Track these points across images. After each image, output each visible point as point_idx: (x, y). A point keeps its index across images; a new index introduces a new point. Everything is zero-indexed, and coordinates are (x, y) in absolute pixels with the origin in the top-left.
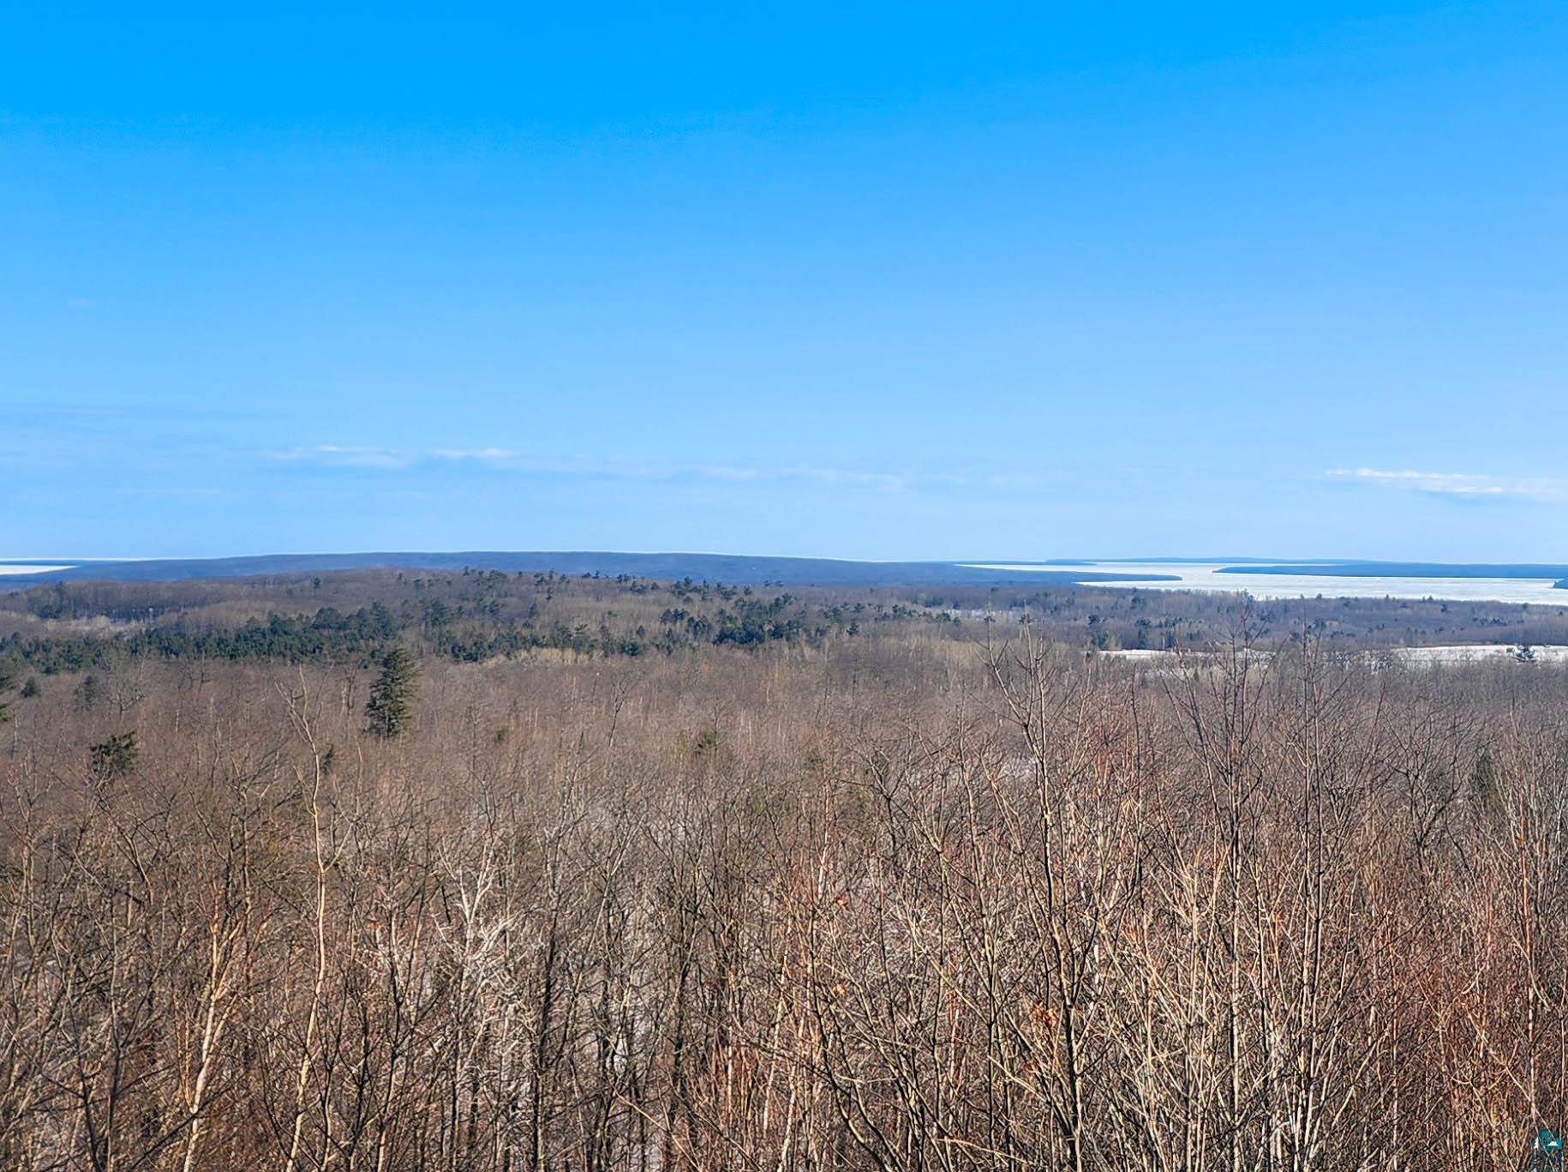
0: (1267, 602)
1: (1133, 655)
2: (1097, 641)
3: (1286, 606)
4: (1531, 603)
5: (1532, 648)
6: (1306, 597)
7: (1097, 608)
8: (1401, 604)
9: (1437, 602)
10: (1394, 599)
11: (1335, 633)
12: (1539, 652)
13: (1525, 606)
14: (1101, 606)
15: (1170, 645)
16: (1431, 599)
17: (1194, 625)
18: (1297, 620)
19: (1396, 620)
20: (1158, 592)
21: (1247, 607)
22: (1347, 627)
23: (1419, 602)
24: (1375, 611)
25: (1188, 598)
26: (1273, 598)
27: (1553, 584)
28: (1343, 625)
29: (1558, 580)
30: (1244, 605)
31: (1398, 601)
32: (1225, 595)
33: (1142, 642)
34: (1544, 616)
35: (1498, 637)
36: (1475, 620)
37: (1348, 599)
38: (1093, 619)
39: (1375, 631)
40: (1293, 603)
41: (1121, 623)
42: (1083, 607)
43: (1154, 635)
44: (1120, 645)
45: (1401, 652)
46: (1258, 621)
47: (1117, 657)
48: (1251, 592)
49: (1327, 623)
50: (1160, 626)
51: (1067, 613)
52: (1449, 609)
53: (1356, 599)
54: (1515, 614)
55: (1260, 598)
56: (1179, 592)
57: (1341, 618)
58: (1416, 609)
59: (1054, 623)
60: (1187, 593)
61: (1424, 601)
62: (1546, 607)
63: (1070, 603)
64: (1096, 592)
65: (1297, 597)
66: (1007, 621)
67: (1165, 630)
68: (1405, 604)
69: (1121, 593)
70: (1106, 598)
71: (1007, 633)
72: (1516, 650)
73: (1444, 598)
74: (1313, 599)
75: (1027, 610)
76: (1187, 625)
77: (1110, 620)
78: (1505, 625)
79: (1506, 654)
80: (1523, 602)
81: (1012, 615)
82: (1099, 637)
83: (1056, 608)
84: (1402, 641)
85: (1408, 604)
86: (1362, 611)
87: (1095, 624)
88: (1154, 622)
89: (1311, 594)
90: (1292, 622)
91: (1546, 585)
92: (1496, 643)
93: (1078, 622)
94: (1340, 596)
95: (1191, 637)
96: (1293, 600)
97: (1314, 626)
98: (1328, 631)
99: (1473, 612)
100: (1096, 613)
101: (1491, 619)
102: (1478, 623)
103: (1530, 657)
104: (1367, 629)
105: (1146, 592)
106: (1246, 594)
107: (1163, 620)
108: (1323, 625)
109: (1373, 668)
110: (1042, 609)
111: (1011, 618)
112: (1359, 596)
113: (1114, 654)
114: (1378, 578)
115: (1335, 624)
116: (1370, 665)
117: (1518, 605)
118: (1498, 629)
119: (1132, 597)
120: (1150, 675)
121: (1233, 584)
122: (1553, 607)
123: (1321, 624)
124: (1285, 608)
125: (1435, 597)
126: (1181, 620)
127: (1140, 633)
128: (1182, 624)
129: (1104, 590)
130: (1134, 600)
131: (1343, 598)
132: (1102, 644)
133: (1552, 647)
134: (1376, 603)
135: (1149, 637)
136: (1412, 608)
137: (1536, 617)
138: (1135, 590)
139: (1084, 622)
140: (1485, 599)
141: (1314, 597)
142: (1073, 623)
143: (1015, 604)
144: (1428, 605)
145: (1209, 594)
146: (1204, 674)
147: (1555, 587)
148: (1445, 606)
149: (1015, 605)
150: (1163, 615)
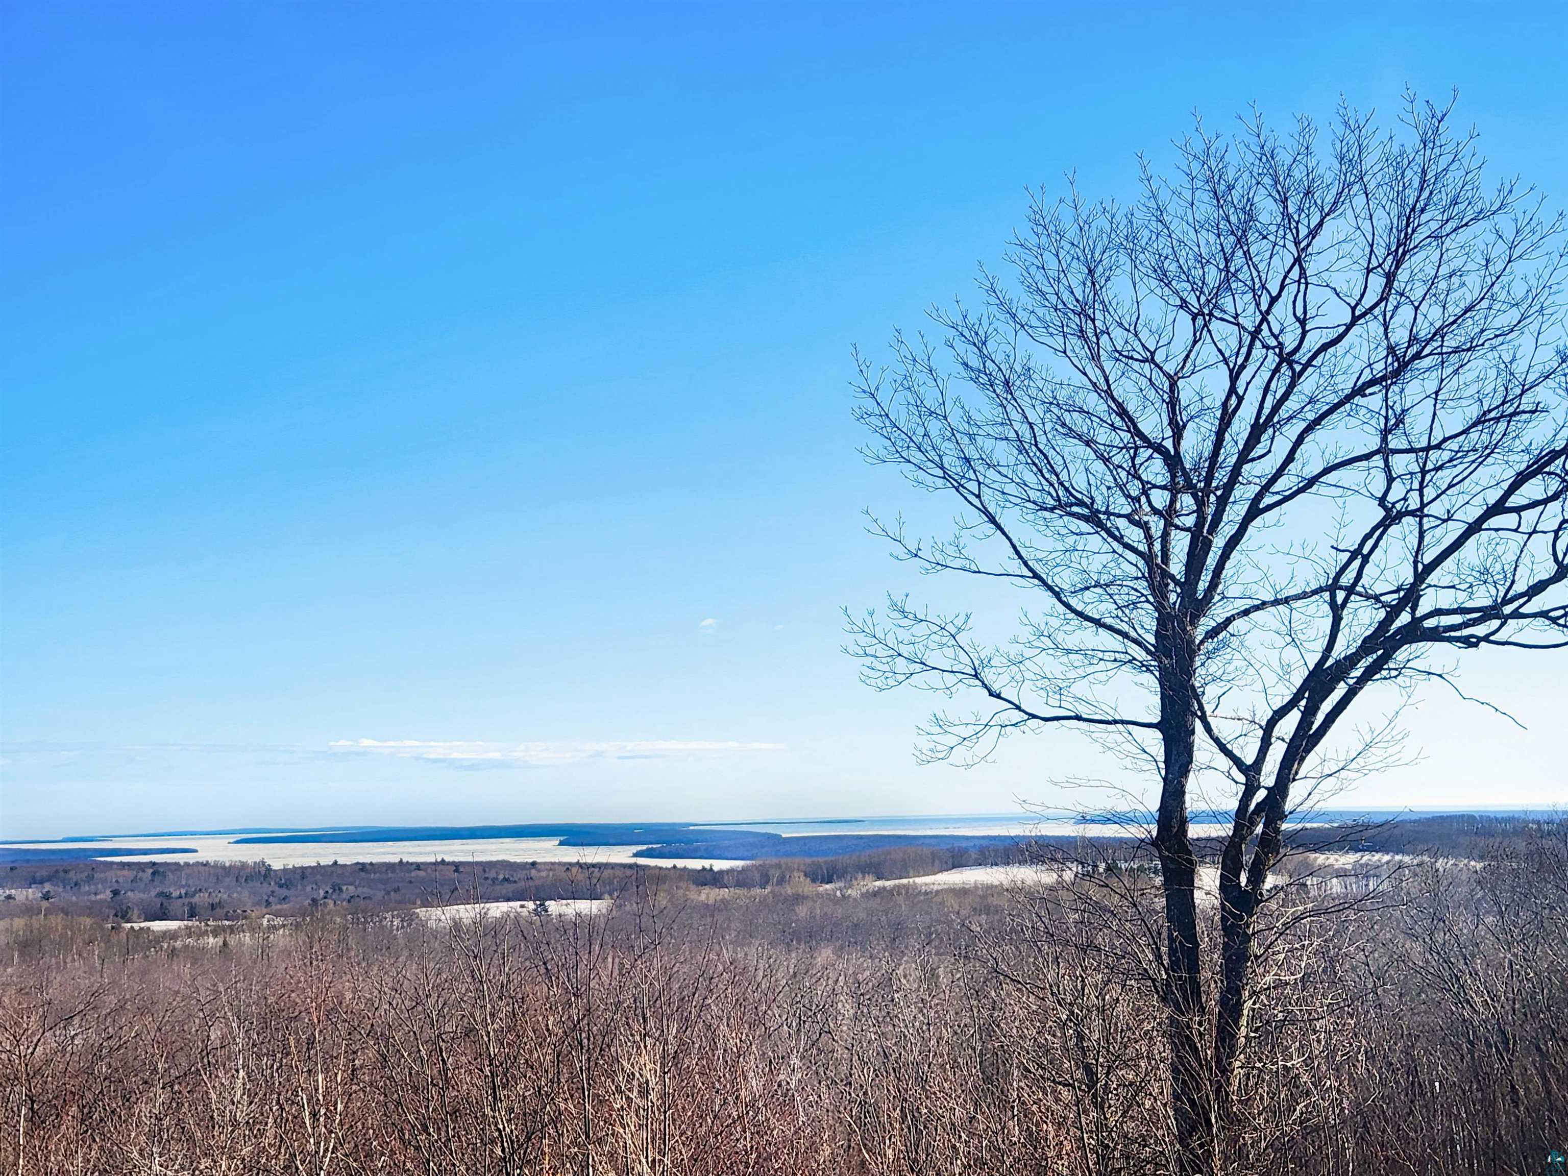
0: (285, 870)
1: (158, 926)
2: (120, 914)
3: (303, 872)
4: (539, 860)
5: (547, 903)
6: (322, 864)
7: (117, 882)
8: (414, 866)
9: (449, 864)
10: (408, 862)
11: (352, 897)
12: (554, 907)
13: (534, 864)
14: (121, 880)
15: (192, 915)
16: (443, 860)
17: (214, 895)
18: (315, 887)
19: (411, 882)
20: (177, 864)
21: (265, 876)
22: (364, 891)
23: (431, 864)
24: (390, 875)
25: (207, 868)
26: (291, 866)
27: (558, 842)
28: (360, 889)
29: (562, 838)
30: (263, 873)
31: (412, 864)
32: (244, 865)
33: (164, 913)
34: (551, 873)
35: (511, 895)
36: (486, 878)
37: (363, 864)
38: (116, 893)
39: (392, 893)
40: (309, 870)
41: (142, 895)
42: (104, 881)
43: (176, 906)
44: (143, 916)
45: (422, 912)
46: (277, 889)
47: (141, 929)
48: (268, 862)
49: (344, 888)
50: (180, 897)
51: (87, 888)
52: (461, 869)
53: (371, 864)
54: (524, 872)
55: (277, 866)
56: (198, 864)
57: (357, 883)
58: (429, 870)
59: (74, 898)
60: (206, 864)
61: (436, 863)
62: (553, 864)
63: (90, 879)
64: (115, 866)
65: (314, 864)
66: (27, 898)
67: (187, 901)
68: (418, 866)
69: (141, 866)
70: (126, 872)
71: (29, 910)
72: (531, 905)
73: (457, 859)
74: (328, 866)
75: (47, 887)
76: (207, 895)
77: (129, 893)
78: (515, 882)
79: (519, 910)
80: (530, 861)
81: (33, 893)
82: (122, 909)
83: (76, 885)
84: (419, 902)
85: (422, 866)
86: (377, 875)
87: (118, 898)
88: (176, 894)
89: (326, 861)
90: (309, 889)
91: (551, 844)
92: (508, 900)
93: (99, 897)
94: (355, 861)
95: (213, 907)
96: (310, 867)
97: (330, 891)
98: (344, 896)
99: (485, 871)
100: (116, 886)
101: (501, 877)
102: (490, 881)
103: (546, 911)
104: (383, 893)
105: (166, 864)
106: (264, 863)
107: (183, 891)
108: (341, 890)
109: (395, 927)
110: (61, 887)
111: (30, 897)
112: (374, 861)
113: (136, 926)
114: (390, 843)
115: (351, 888)
116: (392, 925)
117: (527, 863)
118: (510, 887)
119: (151, 871)
120: (178, 944)
121: (251, 854)
122: (560, 864)
123: (337, 889)
124: (303, 874)
125: (448, 859)
126: (200, 890)
127: (162, 905)
128: (202, 895)
129: (123, 865)
130: (153, 874)
131: (358, 863)
132: (125, 915)
133: (564, 902)
134: (390, 866)
135: (170, 908)
136: (425, 870)
137: (544, 874)
138: (154, 864)
139: (107, 895)
140: (494, 859)
141: (330, 863)
142: (93, 898)
143: (33, 881)
144: (441, 867)
145: (227, 864)
146: (232, 941)
147: (561, 844)
148: (457, 866)
149: (35, 883)
150: (183, 886)
